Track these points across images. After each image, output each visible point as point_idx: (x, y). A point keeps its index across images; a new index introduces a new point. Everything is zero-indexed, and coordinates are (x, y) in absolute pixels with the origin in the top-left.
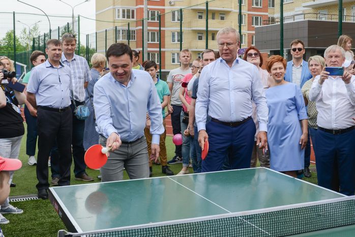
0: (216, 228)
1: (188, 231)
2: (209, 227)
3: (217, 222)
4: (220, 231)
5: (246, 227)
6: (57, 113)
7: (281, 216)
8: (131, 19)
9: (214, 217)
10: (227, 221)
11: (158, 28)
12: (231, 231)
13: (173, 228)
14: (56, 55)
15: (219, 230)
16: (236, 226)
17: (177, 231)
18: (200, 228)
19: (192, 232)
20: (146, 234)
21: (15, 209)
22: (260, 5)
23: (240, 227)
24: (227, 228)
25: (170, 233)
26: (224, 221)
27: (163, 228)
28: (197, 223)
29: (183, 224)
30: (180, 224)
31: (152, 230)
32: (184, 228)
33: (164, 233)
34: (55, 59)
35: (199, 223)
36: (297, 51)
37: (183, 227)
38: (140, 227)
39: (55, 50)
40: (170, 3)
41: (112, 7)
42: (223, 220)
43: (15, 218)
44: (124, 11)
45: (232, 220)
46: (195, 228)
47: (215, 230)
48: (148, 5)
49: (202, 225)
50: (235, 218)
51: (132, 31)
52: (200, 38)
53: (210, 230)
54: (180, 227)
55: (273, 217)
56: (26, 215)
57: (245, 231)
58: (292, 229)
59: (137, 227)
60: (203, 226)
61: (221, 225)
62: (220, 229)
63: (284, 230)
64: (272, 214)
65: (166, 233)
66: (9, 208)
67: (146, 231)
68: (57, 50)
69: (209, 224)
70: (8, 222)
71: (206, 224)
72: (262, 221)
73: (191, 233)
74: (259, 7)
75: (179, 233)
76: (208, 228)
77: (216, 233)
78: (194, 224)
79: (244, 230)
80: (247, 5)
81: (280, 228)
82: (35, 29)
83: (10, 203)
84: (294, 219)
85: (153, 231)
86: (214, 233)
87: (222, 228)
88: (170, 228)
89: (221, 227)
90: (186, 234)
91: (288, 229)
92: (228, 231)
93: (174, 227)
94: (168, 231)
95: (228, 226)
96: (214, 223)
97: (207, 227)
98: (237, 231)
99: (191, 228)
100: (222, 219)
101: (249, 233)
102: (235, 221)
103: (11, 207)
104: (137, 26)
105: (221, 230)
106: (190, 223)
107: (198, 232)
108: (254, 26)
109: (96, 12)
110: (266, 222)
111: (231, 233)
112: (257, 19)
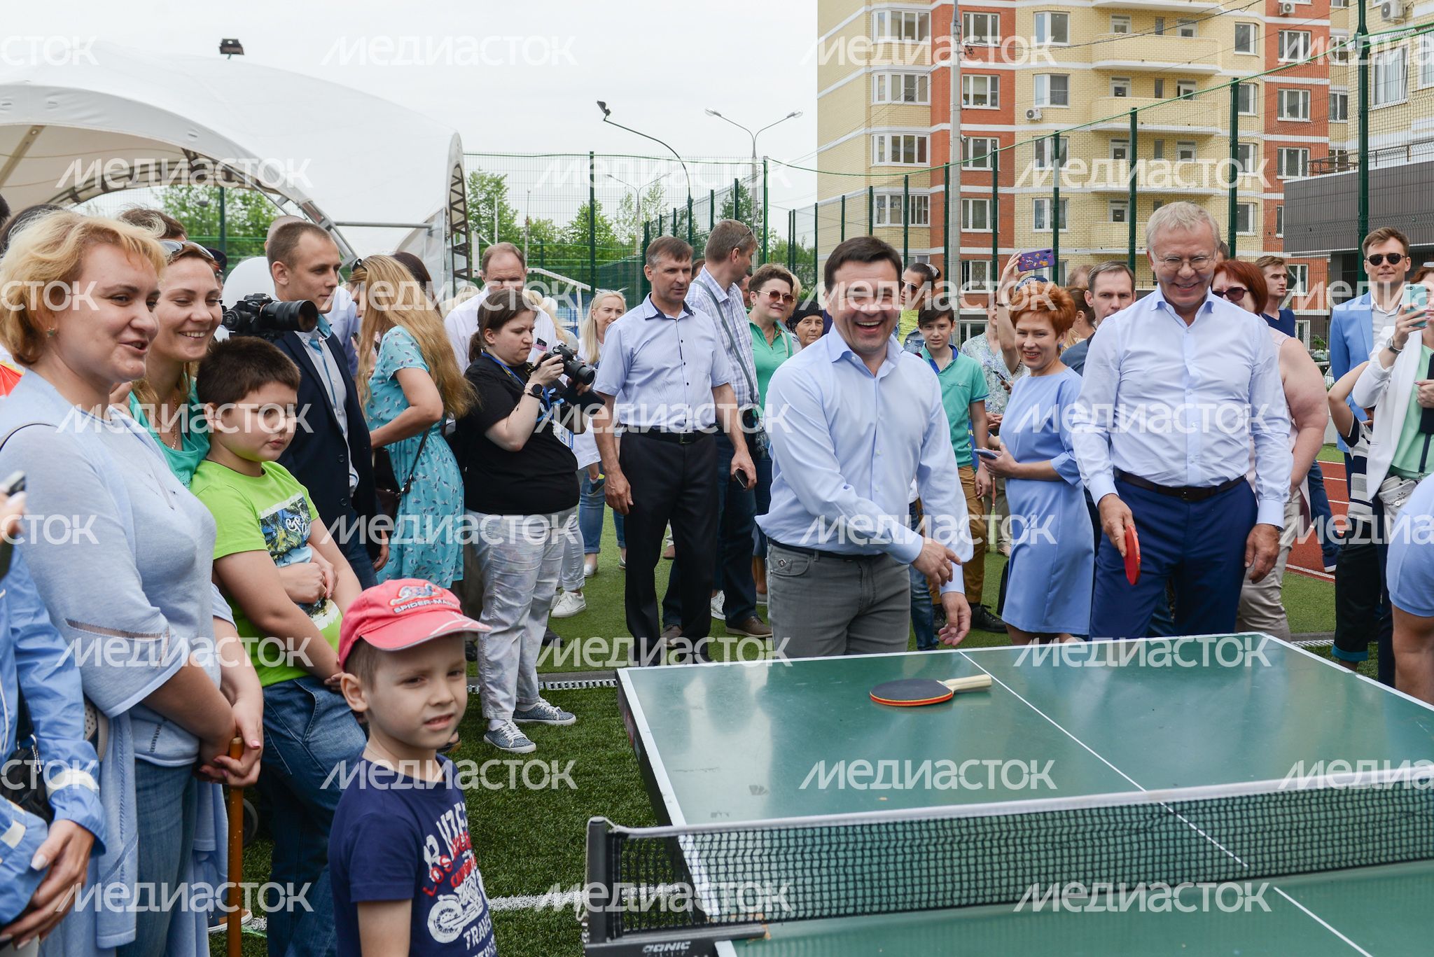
0: (1065, 838)
1: (975, 842)
2: (1043, 832)
3: (1068, 818)
4: (1077, 848)
5: (1161, 840)
6: (673, 444)
7: (1279, 811)
8: (916, 164)
9: (1059, 804)
10: (1099, 816)
11: (989, 189)
12: (1111, 849)
13: (929, 830)
14: (675, 285)
15: (1073, 844)
16: (1130, 835)
17: (941, 840)
18: (1013, 834)
19: (987, 844)
20: (847, 843)
21: (553, 710)
22: (1305, 115)
23: (1142, 836)
24: (1100, 838)
25: (919, 846)
26: (1092, 816)
27: (899, 828)
28: (1003, 820)
29: (959, 819)
30: (951, 820)
31: (863, 834)
32: (964, 831)
33: (900, 844)
34: (673, 296)
35: (1011, 819)
36: (1385, 262)
37: (960, 828)
38: (829, 821)
39: (673, 270)
40: (1030, 114)
41: (862, 130)
42: (1087, 813)
43: (552, 738)
44: (896, 141)
45: (1115, 815)
46: (997, 835)
47: (1061, 842)
48: (963, 121)
49: (1019, 826)
50: (1126, 811)
51: (919, 198)
52: (1118, 216)
53: (1046, 843)
54: (952, 828)
55: (1252, 813)
56: (583, 731)
57: (1157, 852)
58: (1315, 852)
59: (820, 822)
60: (1024, 830)
61: (1081, 829)
62: (1076, 841)
63: (1288, 855)
64: (1248, 802)
65: (908, 843)
66: (537, 708)
67: (846, 834)
68: (681, 273)
69: (1042, 824)
70: (533, 747)
71: (1034, 824)
72: (1216, 824)
73: (984, 848)
74: (1300, 119)
75: (948, 847)
76: (1038, 836)
77: (1066, 852)
78: (995, 820)
79: (1154, 848)
80: (1262, 117)
81: (1273, 849)
82: (654, 196)
83: (543, 694)
84: (1323, 823)
85: (868, 837)
86: (1058, 853)
87: (1084, 840)
88: (920, 830)
89: (1079, 836)
90: (968, 849)
91: (1301, 853)
92: (1104, 850)
93: (932, 826)
94: (914, 839)
95: (1103, 834)
96: (1058, 823)
97: (1035, 833)
98: (1131, 851)
99: (985, 833)
100: (1083, 810)
101: (1172, 858)
102: (1127, 818)
103: (543, 704)
104: (932, 185)
105: (1081, 844)
106: (982, 818)
107: (1007, 846)
108: (1284, 176)
109: (819, 145)
110: (1228, 828)
111: (1112, 857)
112: (1292, 155)
